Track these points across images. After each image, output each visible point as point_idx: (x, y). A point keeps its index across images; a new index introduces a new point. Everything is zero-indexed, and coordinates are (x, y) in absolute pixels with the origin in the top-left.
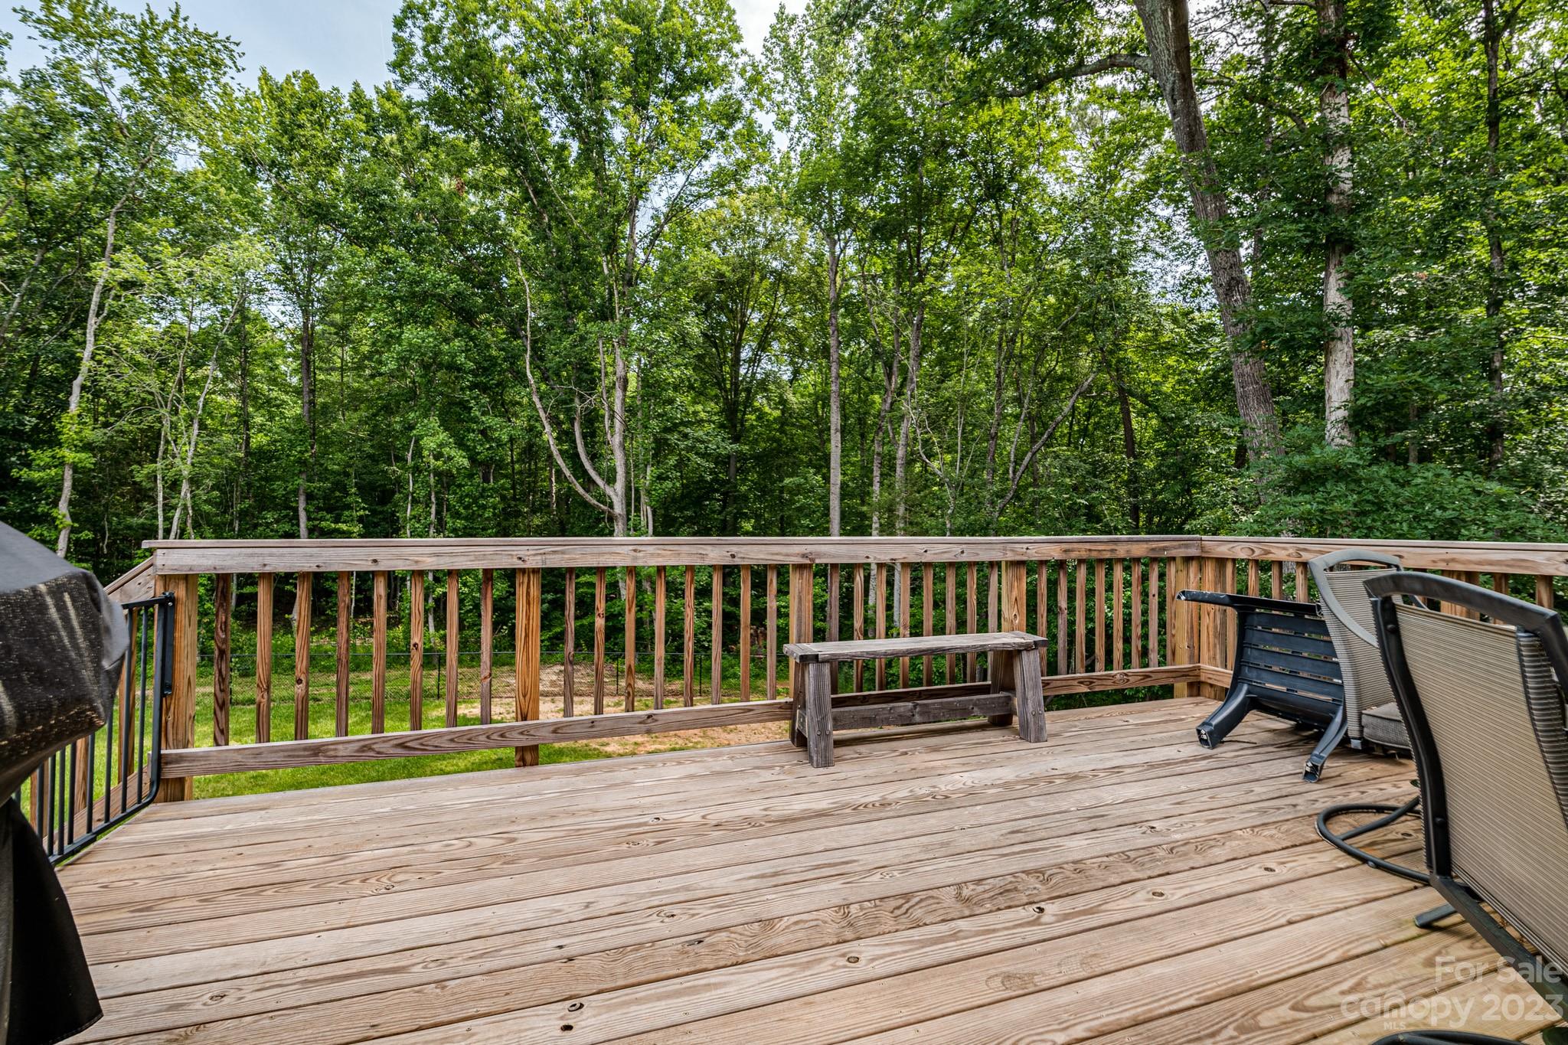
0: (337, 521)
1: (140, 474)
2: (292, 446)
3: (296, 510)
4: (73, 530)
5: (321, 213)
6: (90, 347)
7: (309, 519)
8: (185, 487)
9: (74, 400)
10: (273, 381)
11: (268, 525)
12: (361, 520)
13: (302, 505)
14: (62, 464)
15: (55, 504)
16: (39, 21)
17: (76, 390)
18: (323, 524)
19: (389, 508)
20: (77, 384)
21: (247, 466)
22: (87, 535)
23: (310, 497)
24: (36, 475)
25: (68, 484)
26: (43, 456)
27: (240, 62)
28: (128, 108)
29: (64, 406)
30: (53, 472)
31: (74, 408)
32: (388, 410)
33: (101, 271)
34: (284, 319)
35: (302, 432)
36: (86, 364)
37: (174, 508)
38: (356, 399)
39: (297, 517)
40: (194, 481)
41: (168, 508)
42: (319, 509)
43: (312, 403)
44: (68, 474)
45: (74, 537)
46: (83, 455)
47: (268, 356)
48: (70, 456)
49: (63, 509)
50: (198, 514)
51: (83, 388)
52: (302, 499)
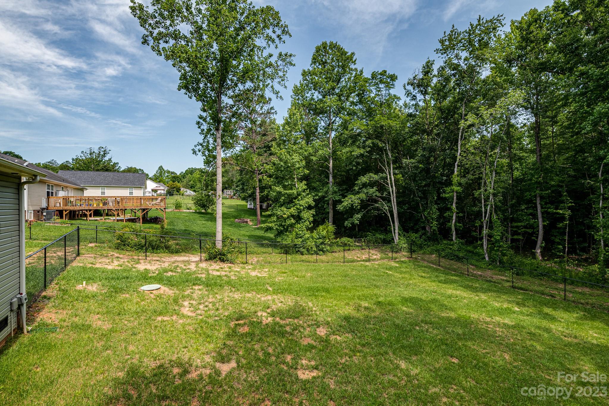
0: (557, 209)
1: (476, 194)
2: (533, 175)
3: (536, 204)
4: (457, 213)
5: (544, 67)
6: (459, 151)
7: (542, 208)
8: (491, 197)
9: (456, 169)
10: (521, 149)
11: (522, 210)
12: (569, 208)
13: (538, 202)
14: (453, 191)
15: (452, 205)
16: (441, 50)
17: (456, 166)
18: (549, 210)
19: (586, 202)
20: (456, 164)
21: (513, 186)
22: (461, 215)
23: (542, 198)
24: (447, 195)
25: (455, 198)
26: (448, 189)
27: (503, 23)
28: (466, 64)
29: (453, 172)
30: (451, 194)
31: (456, 173)
32: (582, 151)
33: (462, 124)
34: (525, 121)
35: (537, 169)
36: (459, 157)
37: (488, 205)
38: (561, 149)
39: (536, 207)
40: (494, 195)
41: (486, 206)
42: (546, 203)
43: (541, 155)
44: (455, 194)
45: (457, 215)
46: (459, 188)
47: (519, 139)
48: (456, 188)
49: (454, 206)
50: (496, 206)
51: (458, 166)
52: (538, 199)
